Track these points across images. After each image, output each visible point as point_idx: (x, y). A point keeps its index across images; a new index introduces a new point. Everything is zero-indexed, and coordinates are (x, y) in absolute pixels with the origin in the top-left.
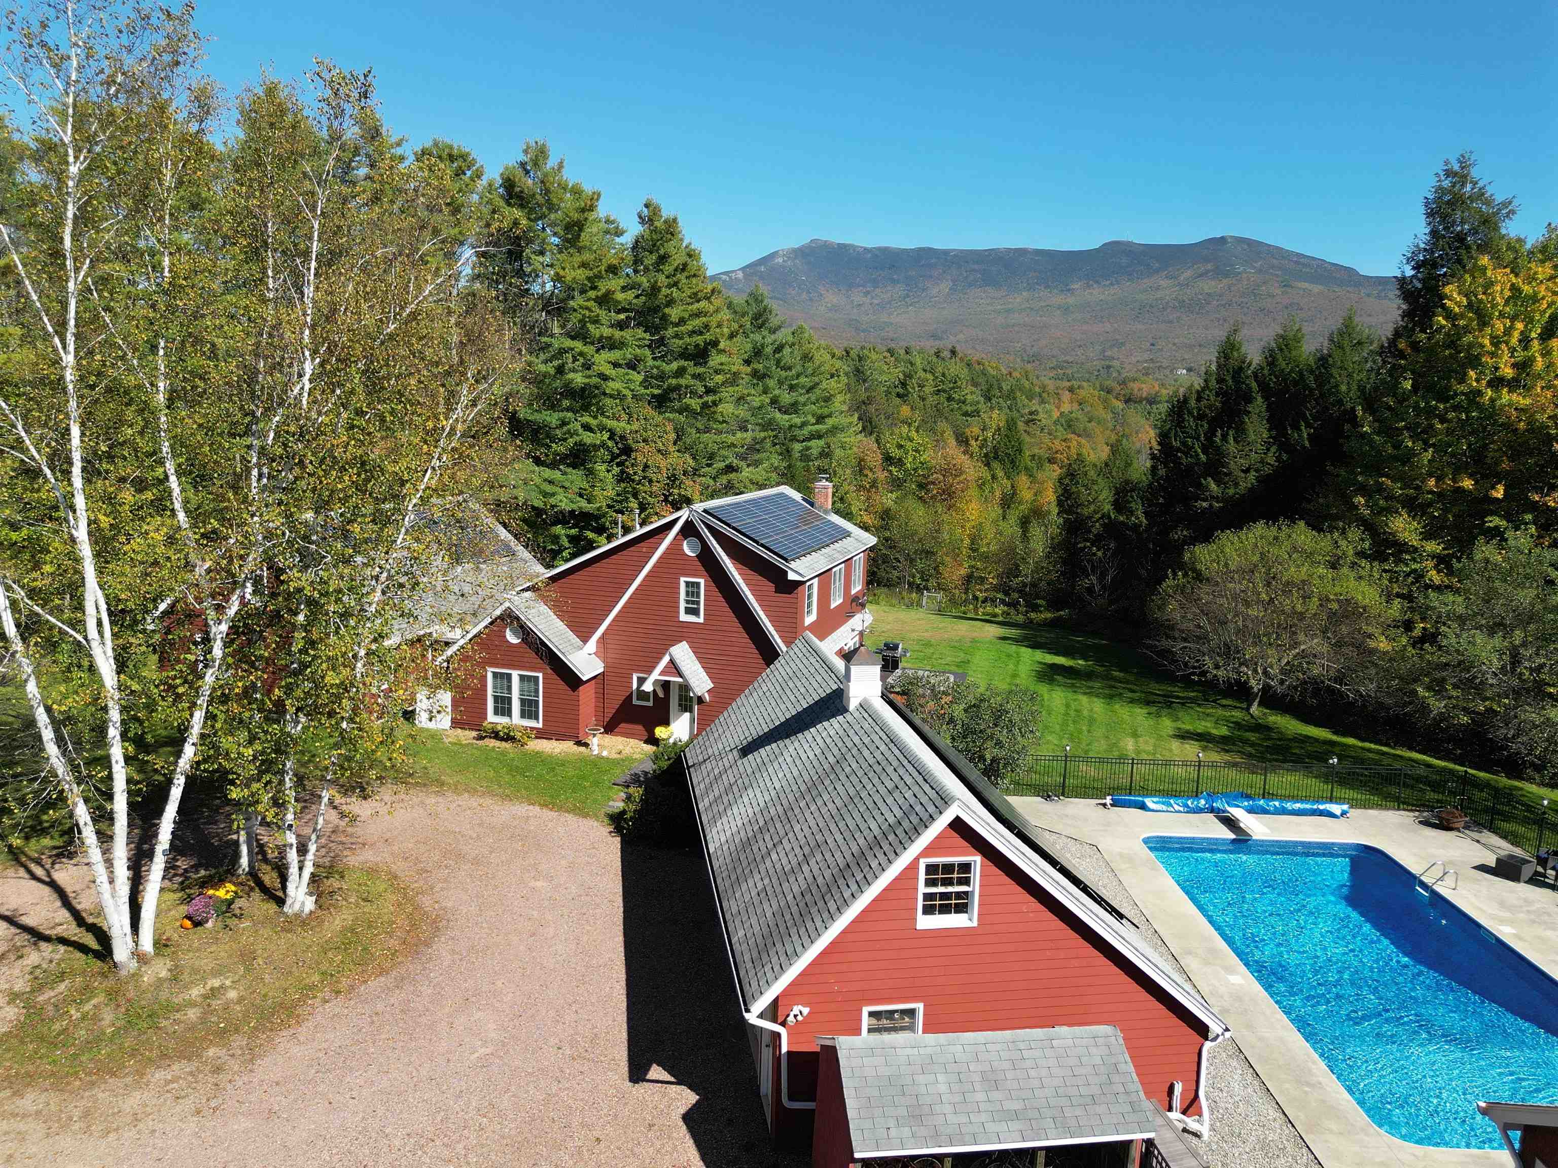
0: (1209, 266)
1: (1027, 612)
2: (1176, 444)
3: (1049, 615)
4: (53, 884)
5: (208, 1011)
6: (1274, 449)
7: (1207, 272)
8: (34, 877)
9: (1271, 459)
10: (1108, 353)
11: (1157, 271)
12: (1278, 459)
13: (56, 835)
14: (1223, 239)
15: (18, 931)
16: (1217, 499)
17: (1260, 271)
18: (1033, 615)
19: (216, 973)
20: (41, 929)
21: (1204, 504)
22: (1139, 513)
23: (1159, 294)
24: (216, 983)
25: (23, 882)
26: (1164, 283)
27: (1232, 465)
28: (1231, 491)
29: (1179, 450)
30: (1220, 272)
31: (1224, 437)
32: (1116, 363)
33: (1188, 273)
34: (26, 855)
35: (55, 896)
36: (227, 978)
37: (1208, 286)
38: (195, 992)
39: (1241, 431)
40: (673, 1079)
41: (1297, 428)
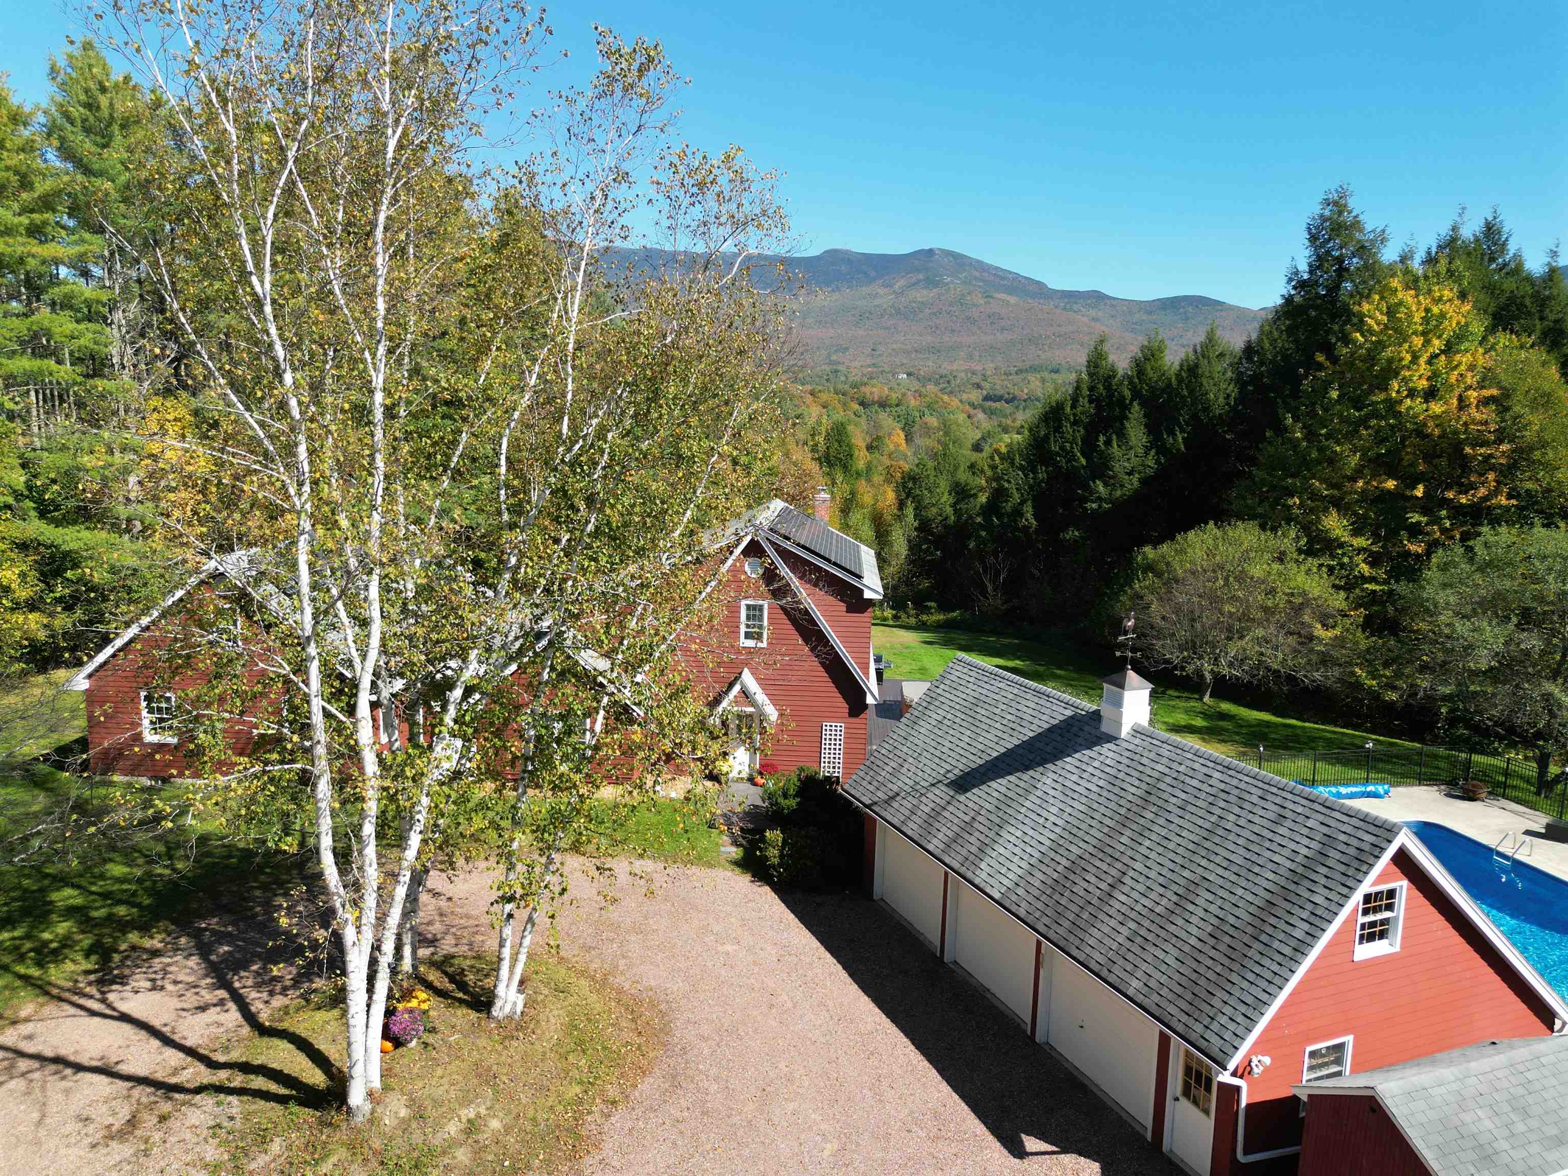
0: (921, 277)
1: (917, 615)
2: (1055, 448)
3: (942, 617)
4: (125, 1018)
5: (479, 1151)
6: (1153, 452)
7: (919, 281)
8: (93, 1013)
9: (1151, 463)
10: (834, 357)
11: (874, 279)
12: (1158, 462)
13: (79, 957)
14: (931, 251)
15: (130, 1084)
16: (1105, 500)
17: (964, 283)
18: (924, 618)
19: (465, 1102)
20: (159, 1076)
21: (1094, 506)
22: (1029, 516)
23: (877, 302)
24: (469, 1113)
25: (81, 1020)
26: (881, 291)
27: (1117, 468)
28: (1119, 493)
29: (1058, 454)
30: (931, 282)
31: (1108, 443)
32: (840, 368)
33: (899, 284)
34: (58, 987)
35: (143, 1032)
36: (478, 1106)
37: (922, 295)
38: (453, 1128)
39: (1122, 435)
40: (1055, 1149)
41: (1172, 433)
